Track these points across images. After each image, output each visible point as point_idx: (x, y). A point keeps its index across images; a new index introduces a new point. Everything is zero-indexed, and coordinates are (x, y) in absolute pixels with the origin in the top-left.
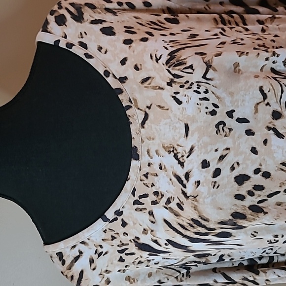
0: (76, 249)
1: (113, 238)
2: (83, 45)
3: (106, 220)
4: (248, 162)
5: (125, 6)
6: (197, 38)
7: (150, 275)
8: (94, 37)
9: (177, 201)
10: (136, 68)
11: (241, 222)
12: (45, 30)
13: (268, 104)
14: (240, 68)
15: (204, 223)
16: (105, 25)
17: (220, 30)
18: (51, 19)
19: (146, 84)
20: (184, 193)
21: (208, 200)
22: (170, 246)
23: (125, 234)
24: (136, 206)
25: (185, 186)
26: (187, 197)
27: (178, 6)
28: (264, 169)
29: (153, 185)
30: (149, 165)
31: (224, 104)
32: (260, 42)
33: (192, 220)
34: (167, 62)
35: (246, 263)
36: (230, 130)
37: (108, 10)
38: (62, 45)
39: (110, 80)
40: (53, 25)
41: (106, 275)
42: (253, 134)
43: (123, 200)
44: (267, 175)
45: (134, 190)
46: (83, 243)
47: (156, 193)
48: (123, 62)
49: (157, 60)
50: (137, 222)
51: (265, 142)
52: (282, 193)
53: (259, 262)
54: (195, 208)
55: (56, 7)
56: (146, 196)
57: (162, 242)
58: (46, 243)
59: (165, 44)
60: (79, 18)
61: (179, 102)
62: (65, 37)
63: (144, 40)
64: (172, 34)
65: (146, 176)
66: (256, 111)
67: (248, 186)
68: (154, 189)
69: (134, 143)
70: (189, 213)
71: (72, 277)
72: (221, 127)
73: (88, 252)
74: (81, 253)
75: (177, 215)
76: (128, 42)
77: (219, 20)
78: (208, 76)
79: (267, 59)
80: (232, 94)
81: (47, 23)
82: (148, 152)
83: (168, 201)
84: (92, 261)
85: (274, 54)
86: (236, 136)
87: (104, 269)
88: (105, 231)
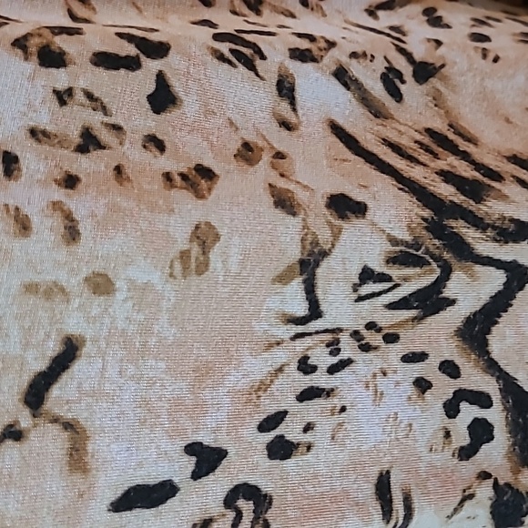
15: (464, 146)
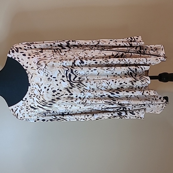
0: (16, 108)
1: (25, 105)
2: (18, 58)
3: (23, 100)
4: (56, 87)
5: (29, 48)
6: (46, 57)
7: (35, 115)
8: (21, 56)
9: (39, 96)
10: (30, 65)
11: (54, 101)
12: (9, 54)
13: (61, 74)
14: (54, 65)
16: (24, 53)
17: (53, 55)
18: (11, 51)
19: (32, 68)
20: (40, 94)
21: (46, 96)
22: (38, 107)
23: (28, 104)
24: (30, 97)
25: (40, 93)
26: (41, 95)
27: (43, 47)
28: (60, 89)
29: (34, 92)
30: (33, 87)
31: (50, 74)
32: (62, 58)
33: (42, 100)
34: (37, 64)
35: (61, 114)
36: (51, 80)
37: (25, 49)
38: (13, 58)
39: (24, 67)
40: (11, 53)
41: (24, 115)
42: (57, 81)
43: (27, 96)
44: (61, 91)
45: (29, 93)
46: (18, 106)
47: (34, 94)
48: (27, 63)
49: (35, 63)
50: (30, 101)
51: (60, 83)
52: (65, 95)
53: (65, 114)
54: (43, 98)
55: (12, 48)
56: (32, 95)
57: (36, 106)
58: (9, 106)
59: (37, 59)
60: (17, 51)
61: (39, 73)
62: (14, 56)
63: (33, 58)
64: (40, 56)
65: (32, 90)
66: (58, 75)
67: (56, 93)
68: (34, 93)
69: (29, 82)
70: (41, 99)
71: (15, 115)
72: (49, 79)
73: (19, 109)
74: (17, 109)
75: (39, 99)
76: (29, 58)
77: (54, 51)
78: (46, 67)
79: (61, 63)
80: (52, 71)
81: (10, 52)
82: (33, 84)
83: (37, 96)
84: (20, 111)
85: (63, 62)
86: (53, 81)
87: (23, 113)
88: (23, 103)
